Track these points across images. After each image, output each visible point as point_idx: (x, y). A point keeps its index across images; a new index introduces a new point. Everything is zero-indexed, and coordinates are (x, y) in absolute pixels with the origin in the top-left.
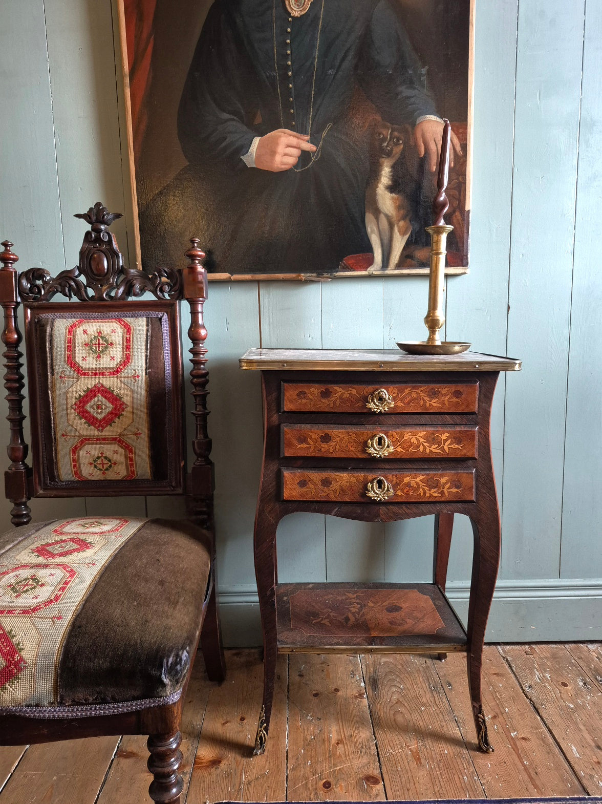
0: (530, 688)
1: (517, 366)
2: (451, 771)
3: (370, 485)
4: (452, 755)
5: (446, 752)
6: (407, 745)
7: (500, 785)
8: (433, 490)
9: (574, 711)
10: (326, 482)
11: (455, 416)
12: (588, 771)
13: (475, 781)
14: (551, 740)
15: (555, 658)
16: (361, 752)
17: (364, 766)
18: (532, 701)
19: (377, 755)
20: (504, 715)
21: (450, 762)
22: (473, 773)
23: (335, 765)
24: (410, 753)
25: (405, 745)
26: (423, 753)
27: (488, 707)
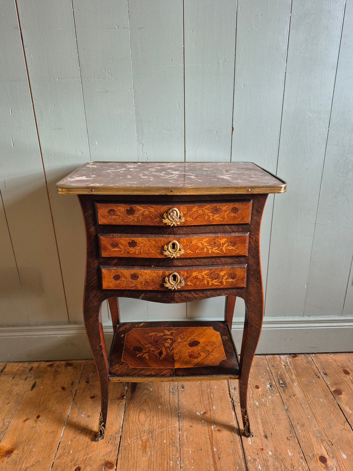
0: (234, 389)
2: (163, 457)
5: (165, 441)
6: (141, 436)
7: (193, 468)
9: (257, 407)
12: (254, 456)
13: (177, 465)
16: (109, 442)
17: (107, 454)
18: (232, 400)
19: (119, 444)
20: (211, 411)
21: (165, 450)
22: (178, 458)
23: (88, 454)
24: (141, 443)
25: (139, 437)
26: (149, 443)
27: (203, 405)
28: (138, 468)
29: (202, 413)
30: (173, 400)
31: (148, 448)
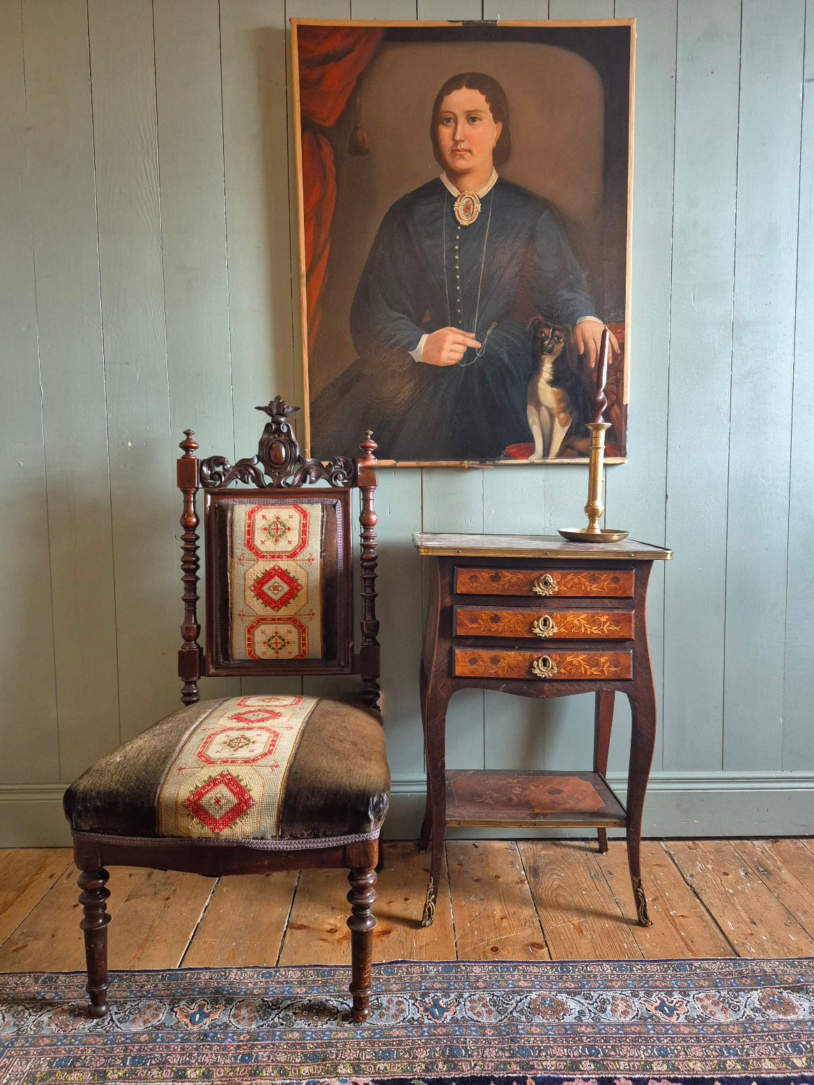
1: (669, 555)
2: (612, 939)
3: (535, 663)
4: (613, 928)
5: (607, 925)
6: (569, 920)
8: (593, 669)
9: (734, 895)
10: (495, 660)
11: (613, 601)
12: (741, 940)
14: (709, 917)
16: (525, 925)
17: (528, 936)
18: (692, 887)
19: (540, 928)
20: (664, 898)
21: (611, 933)
22: (632, 941)
23: (500, 935)
24: (572, 926)
26: (585, 927)
31: (584, 931)
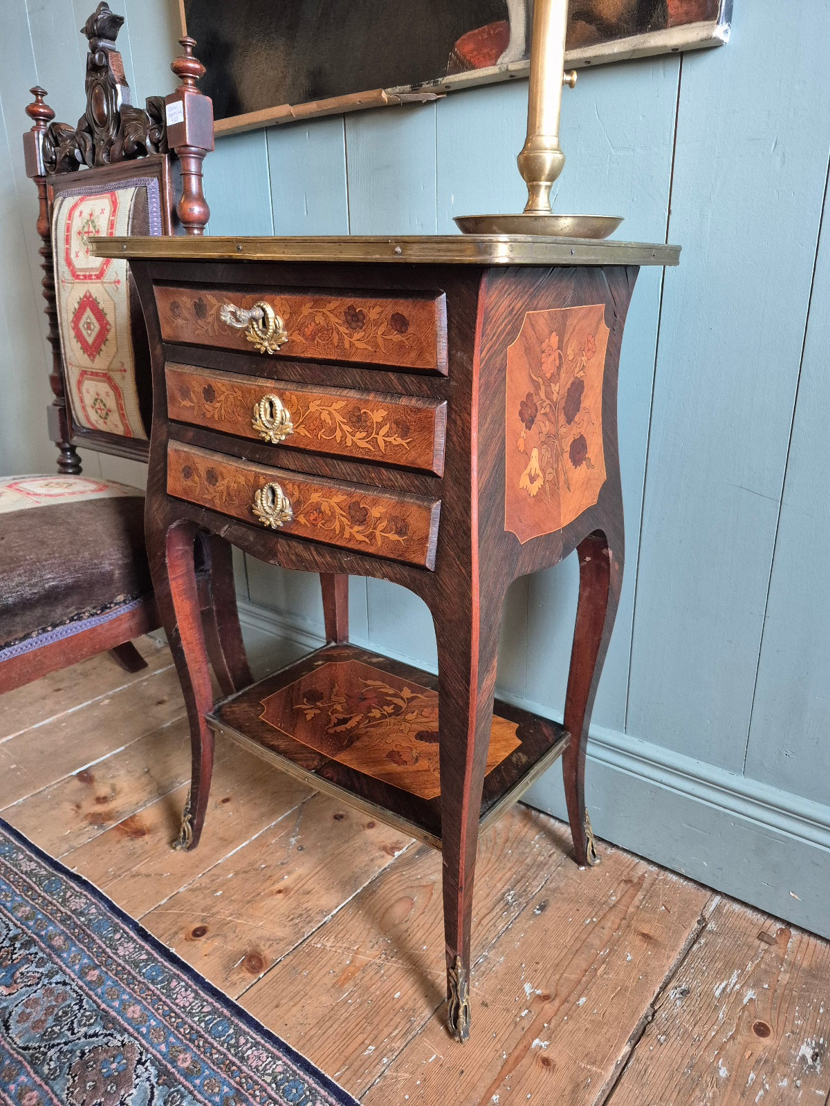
0: (681, 993)
3: (258, 494)
7: (407, 1097)
8: (356, 528)
10: (212, 476)
13: (378, 1064)
15: (814, 977)
16: (292, 919)
17: (269, 940)
18: (653, 1015)
19: (306, 937)
20: (566, 1004)
21: (382, 1012)
22: (392, 1050)
23: (240, 915)
24: (348, 962)
25: (355, 948)
26: (364, 975)
27: (557, 976)
28: (299, 1007)
29: (539, 992)
30: (493, 921)
31: (351, 983)
